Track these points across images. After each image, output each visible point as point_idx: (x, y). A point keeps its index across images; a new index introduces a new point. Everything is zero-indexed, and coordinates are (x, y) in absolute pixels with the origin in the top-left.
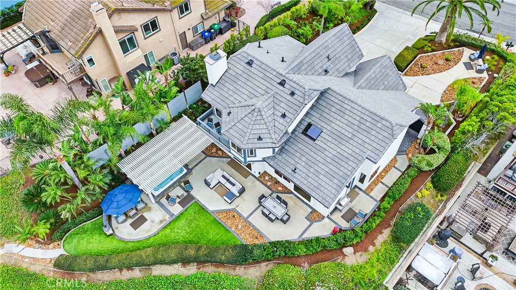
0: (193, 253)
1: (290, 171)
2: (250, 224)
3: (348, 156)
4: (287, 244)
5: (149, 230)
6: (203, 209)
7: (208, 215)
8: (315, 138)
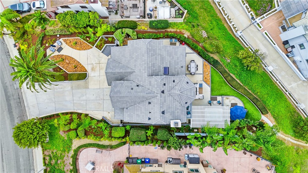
3: (167, 51)
7: (212, 87)
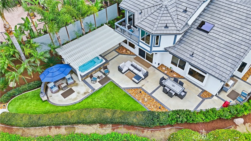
0: (110, 115)
1: (189, 56)
2: (154, 98)
4: (188, 113)
5: (75, 99)
6: (117, 86)
7: (121, 91)
8: (208, 31)
